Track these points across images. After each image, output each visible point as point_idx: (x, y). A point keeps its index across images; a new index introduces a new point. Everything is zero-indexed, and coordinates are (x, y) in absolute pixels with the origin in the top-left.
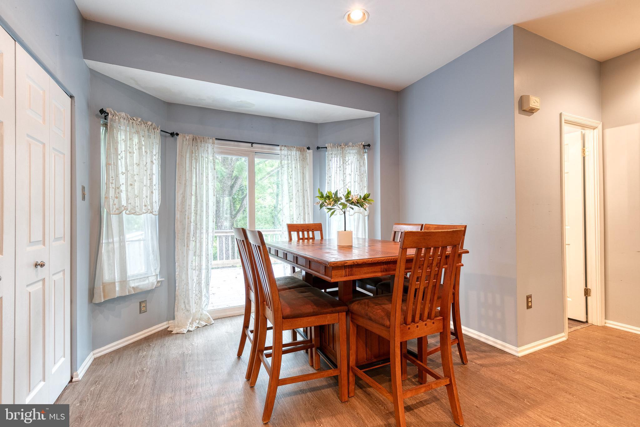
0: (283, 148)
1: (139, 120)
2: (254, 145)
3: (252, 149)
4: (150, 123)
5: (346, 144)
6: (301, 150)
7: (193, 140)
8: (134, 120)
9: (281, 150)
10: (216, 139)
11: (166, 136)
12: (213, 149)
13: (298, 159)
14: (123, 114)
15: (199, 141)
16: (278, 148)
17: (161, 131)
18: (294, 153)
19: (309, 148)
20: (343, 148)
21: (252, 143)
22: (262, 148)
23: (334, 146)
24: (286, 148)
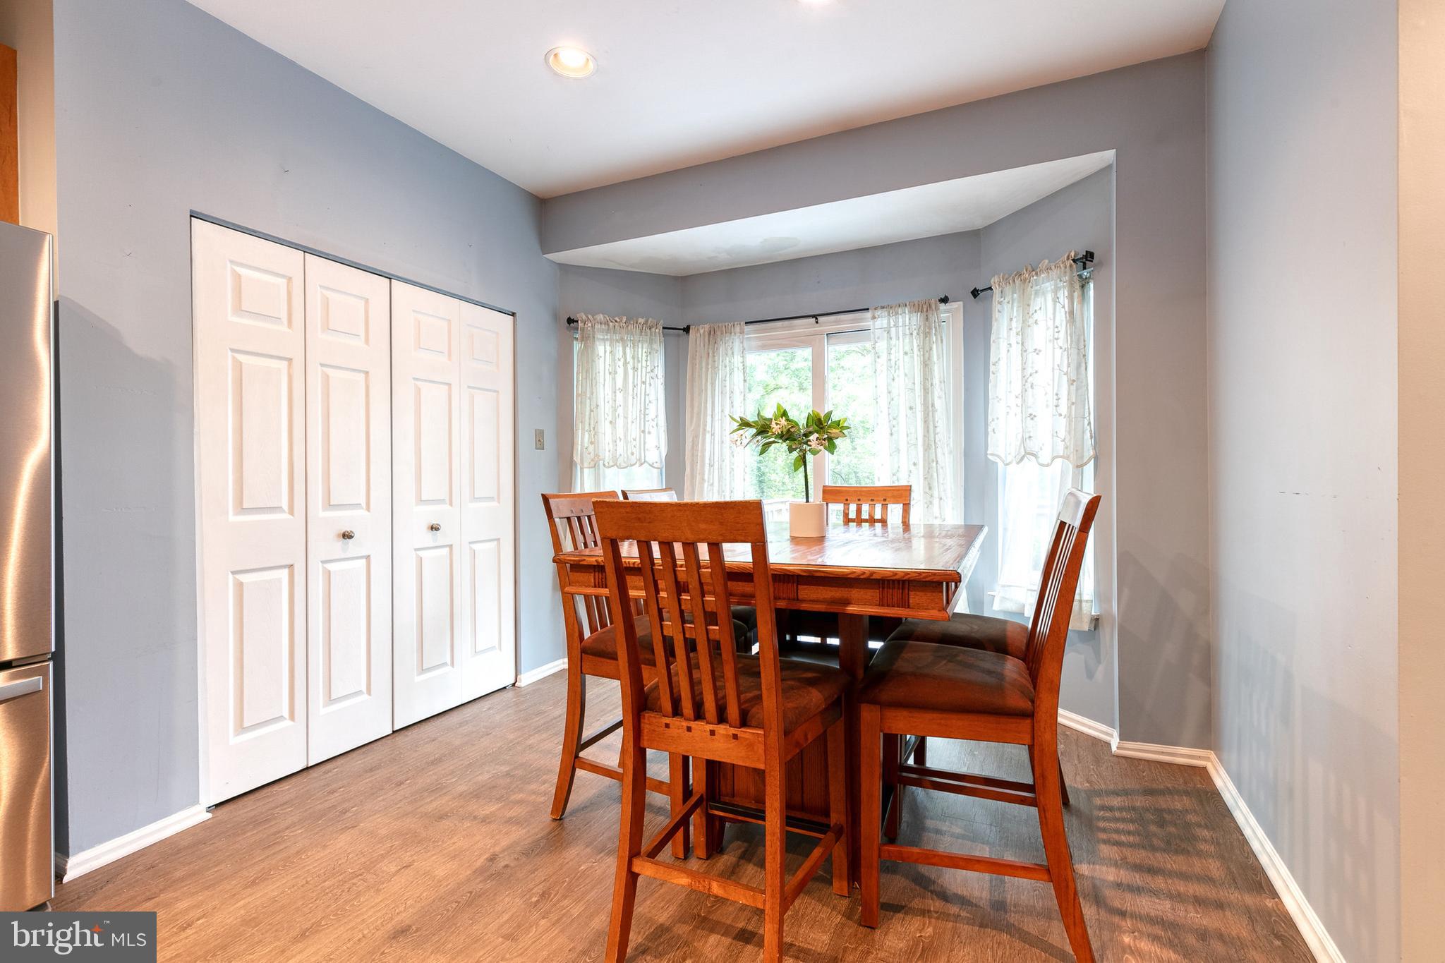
0: (878, 313)
1: (624, 320)
2: (821, 319)
3: (818, 328)
4: (641, 321)
5: (1034, 270)
6: (923, 308)
7: (710, 334)
8: (616, 321)
9: (874, 318)
10: (746, 323)
11: (679, 336)
12: (742, 343)
13: (915, 333)
14: (600, 317)
15: (719, 333)
16: (868, 315)
17: (664, 328)
18: (908, 320)
19: (944, 300)
20: (1025, 280)
21: (815, 317)
22: (837, 322)
23: (1006, 280)
24: (885, 313)
